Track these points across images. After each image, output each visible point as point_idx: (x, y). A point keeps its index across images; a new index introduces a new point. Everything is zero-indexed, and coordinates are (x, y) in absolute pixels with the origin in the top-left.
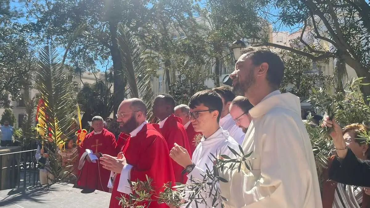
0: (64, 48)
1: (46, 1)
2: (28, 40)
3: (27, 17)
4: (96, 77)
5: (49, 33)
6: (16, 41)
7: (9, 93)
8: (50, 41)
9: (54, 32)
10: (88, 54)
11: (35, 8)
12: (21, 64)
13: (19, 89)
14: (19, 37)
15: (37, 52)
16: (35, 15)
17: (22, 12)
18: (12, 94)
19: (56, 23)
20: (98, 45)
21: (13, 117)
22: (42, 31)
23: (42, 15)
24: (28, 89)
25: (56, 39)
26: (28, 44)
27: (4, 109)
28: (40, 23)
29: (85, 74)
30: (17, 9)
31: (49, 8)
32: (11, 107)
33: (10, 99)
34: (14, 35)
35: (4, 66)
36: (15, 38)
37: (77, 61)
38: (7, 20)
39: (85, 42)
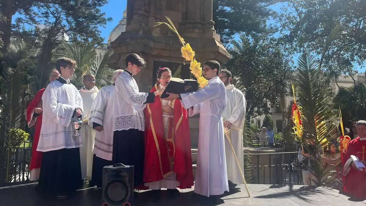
0: (316, 53)
1: (298, 12)
2: (282, 51)
3: (281, 31)
4: (353, 79)
5: (302, 42)
6: (272, 54)
7: (268, 101)
8: (302, 49)
9: (306, 40)
10: (342, 55)
11: (287, 21)
12: (277, 74)
13: (277, 97)
14: (275, 50)
15: (290, 61)
16: (288, 28)
17: (276, 27)
18: (271, 102)
19: (308, 31)
20: (355, 45)
21: (272, 123)
22: (295, 41)
23: (294, 26)
24: (284, 97)
25: (308, 46)
26: (283, 55)
27: (265, 115)
28: (292, 34)
29: (341, 78)
30: (272, 26)
31: (300, 17)
32: (271, 114)
33: (269, 106)
34: (271, 49)
35: (264, 78)
36: (271, 51)
37: (331, 65)
38: (265, 37)
39: (339, 44)
